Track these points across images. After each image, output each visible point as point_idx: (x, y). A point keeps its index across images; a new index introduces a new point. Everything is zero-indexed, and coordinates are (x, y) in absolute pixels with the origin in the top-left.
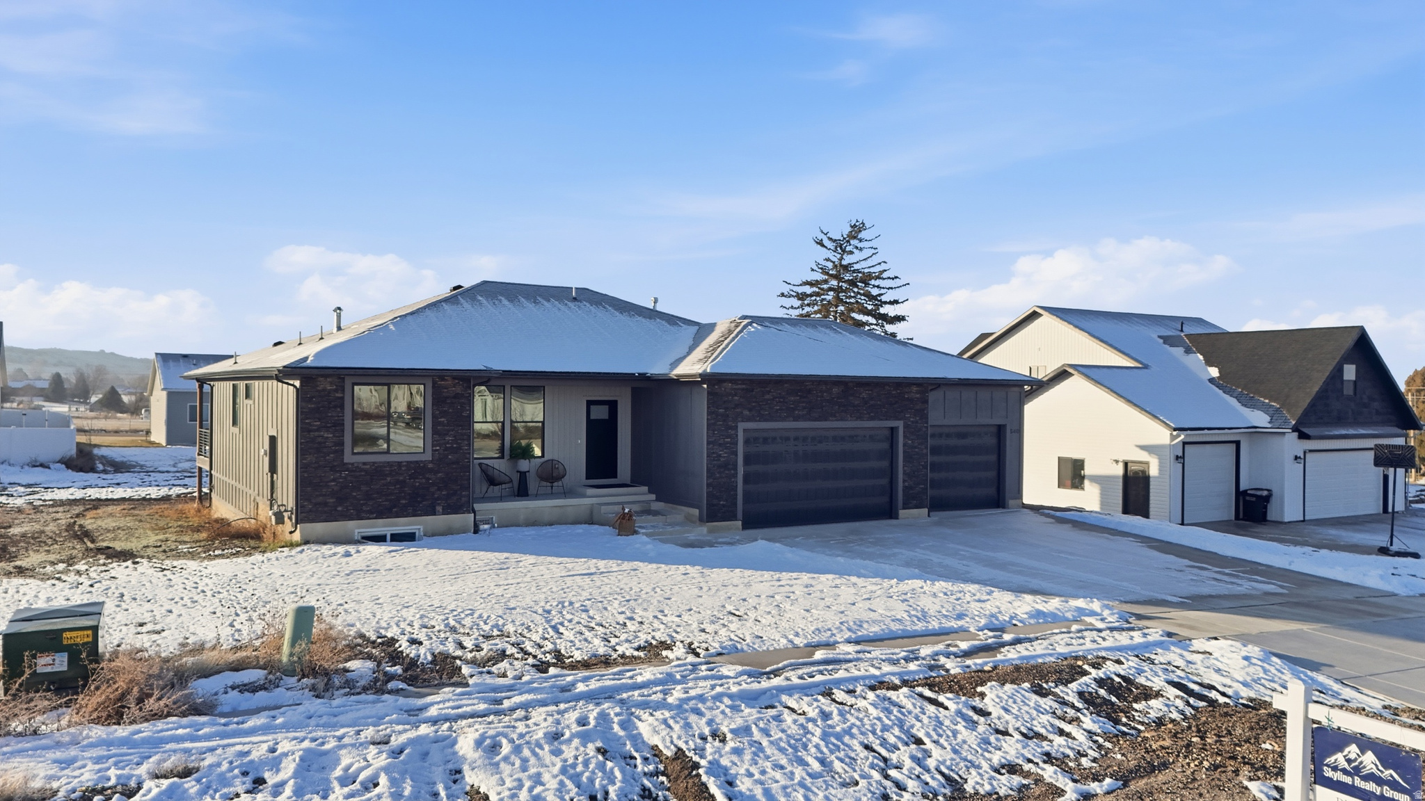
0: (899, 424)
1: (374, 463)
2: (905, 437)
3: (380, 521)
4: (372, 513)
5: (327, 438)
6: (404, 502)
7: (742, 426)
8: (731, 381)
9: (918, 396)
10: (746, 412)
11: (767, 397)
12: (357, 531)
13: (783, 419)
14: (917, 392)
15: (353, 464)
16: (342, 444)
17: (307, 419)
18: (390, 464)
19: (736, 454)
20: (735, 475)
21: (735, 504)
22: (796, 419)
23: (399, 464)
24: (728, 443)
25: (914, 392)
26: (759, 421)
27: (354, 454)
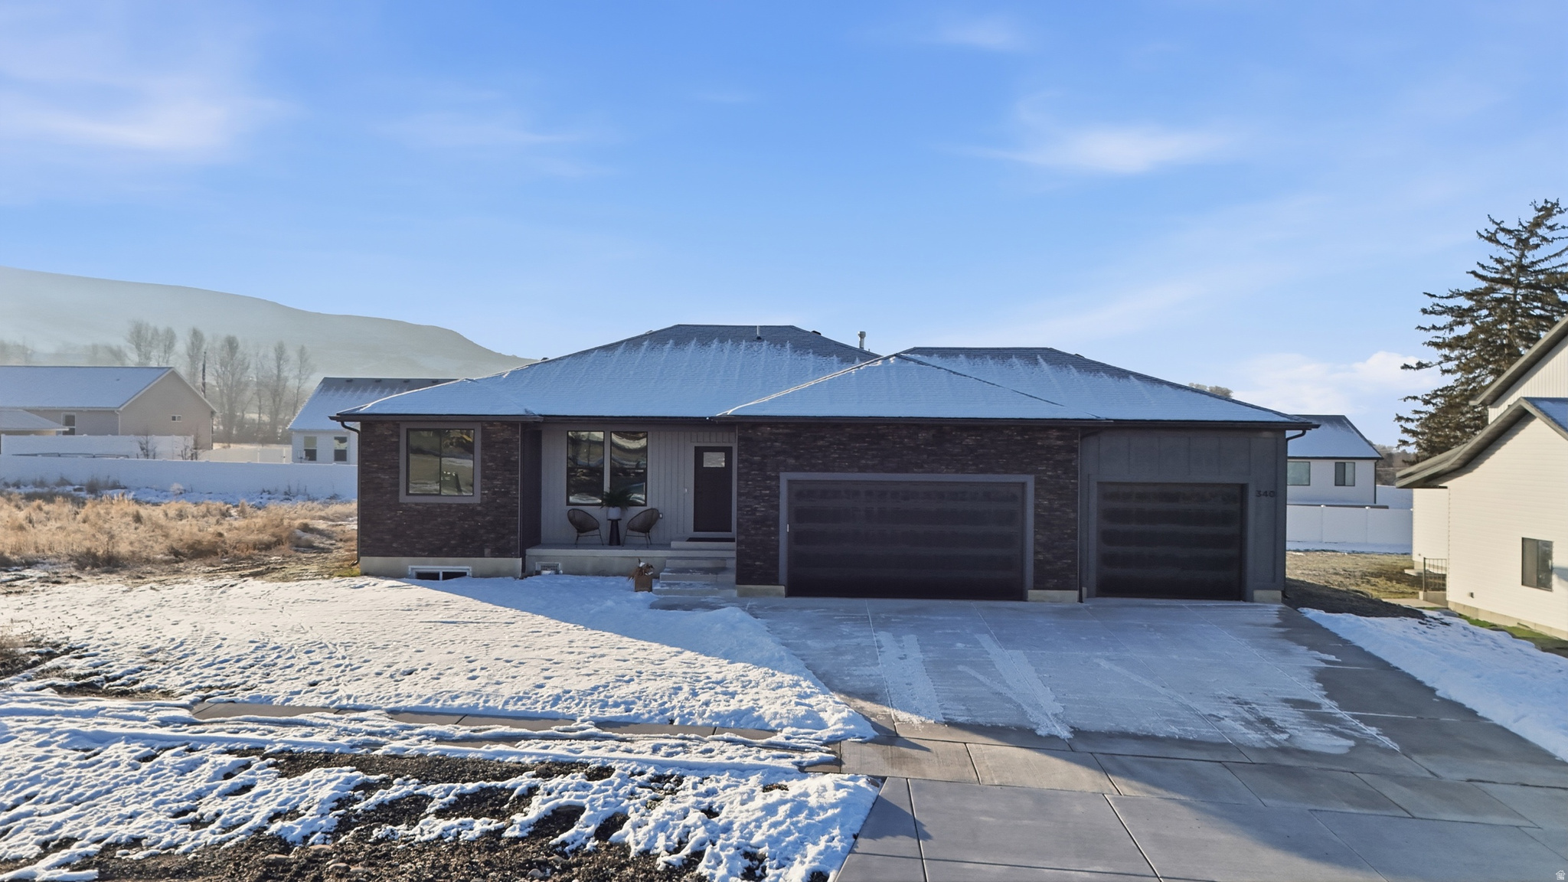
0: (1030, 480)
1: (426, 504)
2: (1037, 496)
3: (431, 559)
4: (424, 551)
5: (384, 479)
6: (453, 542)
7: (785, 477)
8: (770, 425)
9: (1059, 443)
10: (792, 461)
11: (820, 443)
12: (410, 567)
13: (843, 470)
14: (1058, 438)
15: (406, 504)
16: (398, 485)
17: (368, 461)
18: (439, 505)
19: (777, 508)
20: (777, 533)
21: (776, 566)
22: (863, 469)
23: (450, 506)
24: (766, 495)
25: (1054, 439)
26: (810, 471)
27: (408, 494)
